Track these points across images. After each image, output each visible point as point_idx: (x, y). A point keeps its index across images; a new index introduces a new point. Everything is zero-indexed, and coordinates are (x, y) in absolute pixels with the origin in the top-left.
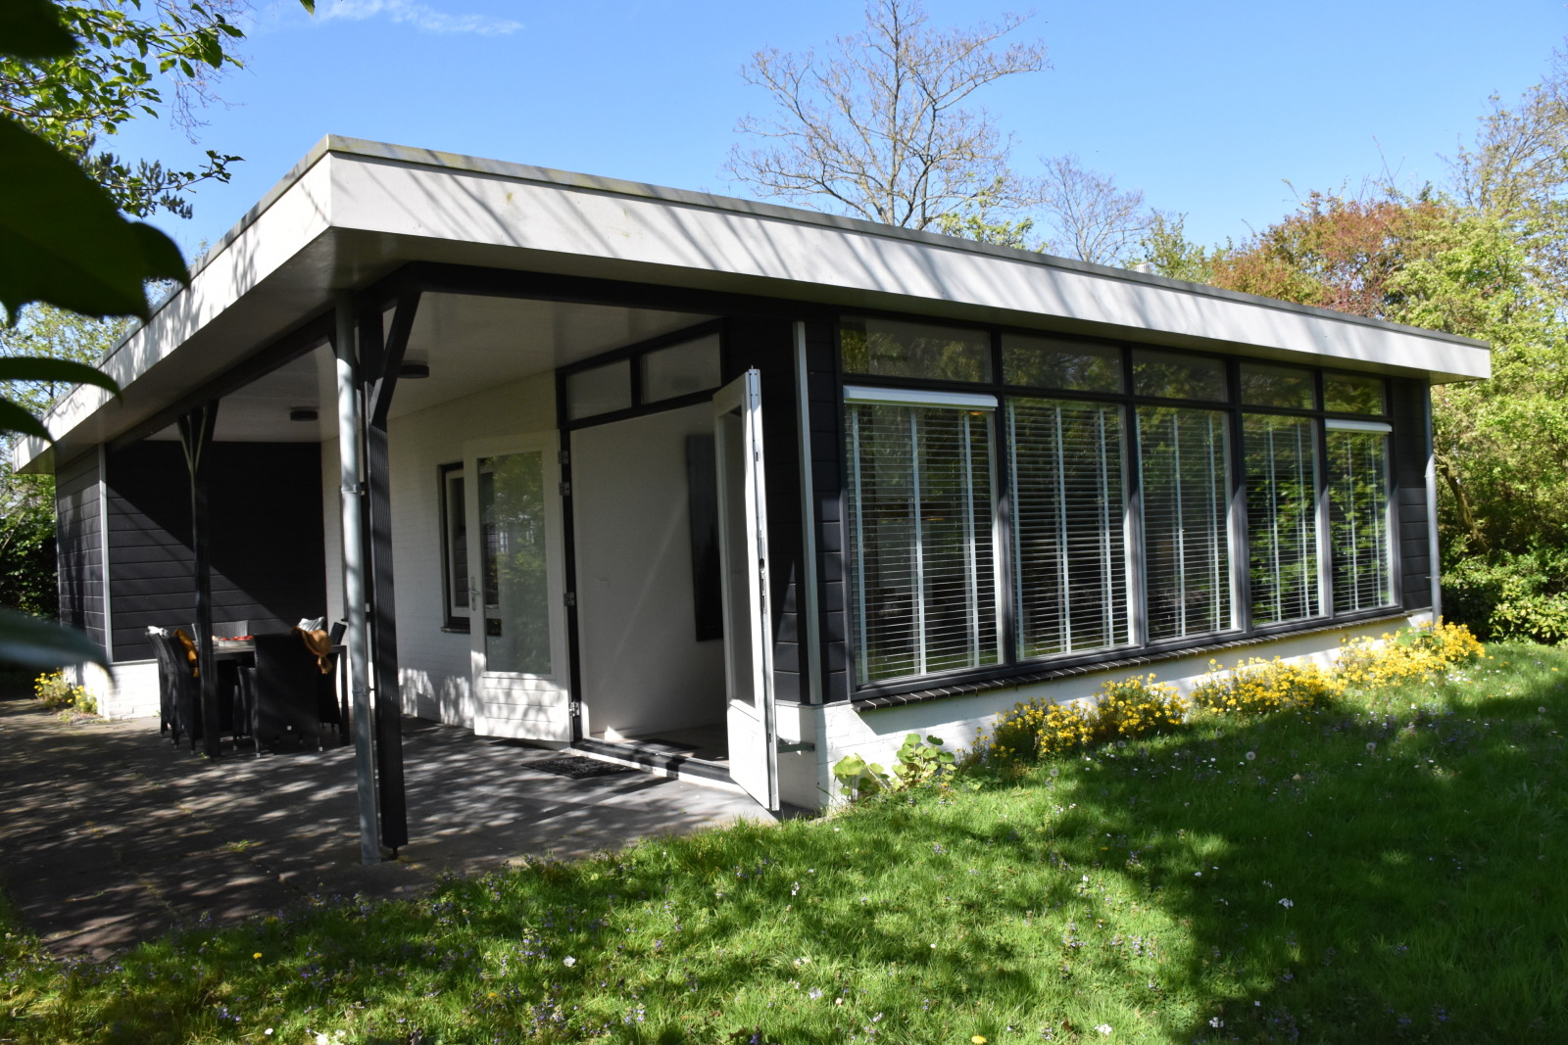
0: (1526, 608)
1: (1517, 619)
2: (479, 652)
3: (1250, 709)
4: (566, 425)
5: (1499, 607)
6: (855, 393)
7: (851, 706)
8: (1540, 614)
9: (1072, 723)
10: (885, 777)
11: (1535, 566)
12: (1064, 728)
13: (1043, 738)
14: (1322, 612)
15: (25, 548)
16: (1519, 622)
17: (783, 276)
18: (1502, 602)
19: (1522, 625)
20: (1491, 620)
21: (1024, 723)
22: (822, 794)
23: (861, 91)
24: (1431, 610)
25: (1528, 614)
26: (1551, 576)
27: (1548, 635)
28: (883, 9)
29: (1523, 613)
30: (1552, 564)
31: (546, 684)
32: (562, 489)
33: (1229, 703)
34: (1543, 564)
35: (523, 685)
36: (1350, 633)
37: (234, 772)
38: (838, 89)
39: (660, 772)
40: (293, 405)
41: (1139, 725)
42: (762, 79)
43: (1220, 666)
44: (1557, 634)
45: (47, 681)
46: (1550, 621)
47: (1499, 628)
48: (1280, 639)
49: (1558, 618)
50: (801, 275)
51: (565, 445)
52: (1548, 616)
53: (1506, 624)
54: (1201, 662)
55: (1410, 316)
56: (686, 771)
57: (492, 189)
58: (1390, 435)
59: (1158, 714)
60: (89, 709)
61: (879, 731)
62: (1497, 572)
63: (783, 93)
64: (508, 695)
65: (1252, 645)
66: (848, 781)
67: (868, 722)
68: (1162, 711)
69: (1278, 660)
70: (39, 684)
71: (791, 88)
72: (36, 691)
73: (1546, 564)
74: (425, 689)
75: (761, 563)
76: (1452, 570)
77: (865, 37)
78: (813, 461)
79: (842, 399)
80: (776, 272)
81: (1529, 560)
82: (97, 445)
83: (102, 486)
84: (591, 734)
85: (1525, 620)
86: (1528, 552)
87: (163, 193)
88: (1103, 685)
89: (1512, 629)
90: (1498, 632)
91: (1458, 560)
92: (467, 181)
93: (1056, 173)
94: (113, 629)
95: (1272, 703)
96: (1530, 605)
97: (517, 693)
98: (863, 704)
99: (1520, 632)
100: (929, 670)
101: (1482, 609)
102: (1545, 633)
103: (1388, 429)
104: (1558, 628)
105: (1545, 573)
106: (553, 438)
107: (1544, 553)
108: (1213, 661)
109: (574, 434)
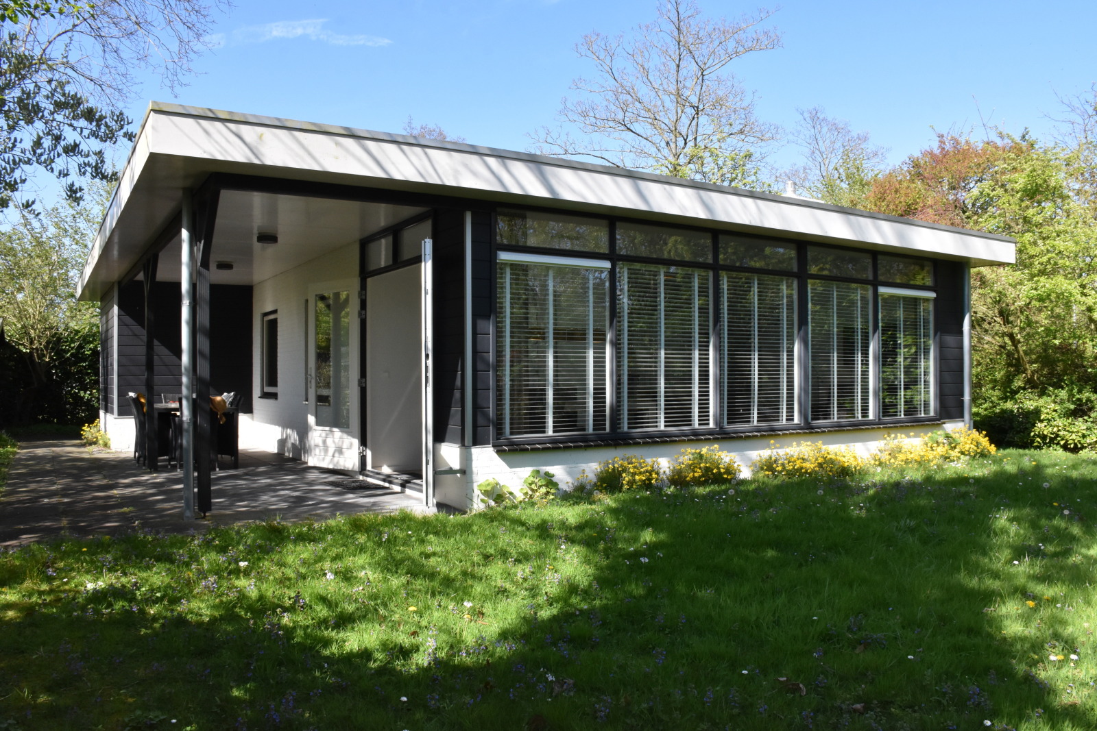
0: (1058, 426)
1: (1051, 434)
2: (312, 415)
3: (790, 474)
4: (365, 273)
5: (1039, 425)
6: (504, 256)
7: (492, 449)
8: (1068, 431)
9: (647, 471)
10: (511, 493)
11: (1066, 397)
12: (641, 473)
13: (626, 478)
14: (871, 416)
15: (90, 349)
16: (1053, 436)
17: (439, 182)
18: (1042, 421)
19: (1055, 438)
20: (1032, 434)
21: (614, 469)
22: (468, 501)
23: (655, 61)
24: (963, 421)
25: (1059, 431)
26: (1078, 405)
27: (1072, 446)
28: (669, 6)
29: (1055, 430)
30: (1078, 396)
31: (345, 436)
32: (360, 314)
33: (777, 469)
34: (1071, 395)
35: (333, 435)
36: (890, 431)
37: (155, 478)
38: (640, 60)
39: (397, 488)
40: (219, 260)
41: (700, 477)
42: (589, 53)
43: (778, 445)
44: (1079, 446)
45: (88, 429)
46: (1074, 436)
47: (1039, 440)
48: (829, 431)
49: (1080, 434)
50: (450, 181)
51: (363, 287)
52: (1072, 432)
53: (1044, 437)
54: (764, 442)
55: (980, 220)
56: (410, 488)
57: (245, 130)
58: (935, 299)
59: (715, 471)
60: (106, 445)
61: (511, 465)
62: (1042, 402)
63: (603, 64)
64: (324, 442)
65: (806, 433)
66: (486, 493)
67: (504, 460)
68: (719, 468)
69: (820, 444)
70: (83, 430)
71: (608, 61)
72: (82, 435)
73: (1074, 396)
74: (295, 440)
75: (427, 356)
76: (1012, 398)
77: (657, 25)
78: (472, 297)
79: (496, 259)
80: (434, 180)
81: (1063, 394)
82: (114, 283)
83: (116, 308)
84: (373, 467)
85: (1057, 436)
86: (1062, 388)
87: (124, 130)
88: (683, 450)
89: (1048, 440)
90: (1039, 442)
91: (1016, 392)
92: (232, 126)
93: (808, 119)
94: (119, 396)
95: (807, 470)
96: (1060, 424)
97: (329, 441)
98: (500, 448)
99: (1054, 444)
100: (554, 432)
101: (1027, 426)
102: (1070, 444)
103: (933, 295)
104: (1079, 441)
105: (1073, 403)
106: (356, 282)
107: (1073, 388)
108: (772, 442)
109: (369, 281)
